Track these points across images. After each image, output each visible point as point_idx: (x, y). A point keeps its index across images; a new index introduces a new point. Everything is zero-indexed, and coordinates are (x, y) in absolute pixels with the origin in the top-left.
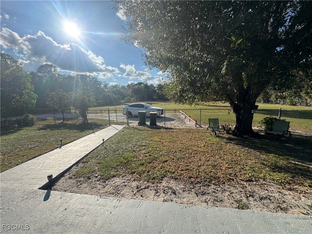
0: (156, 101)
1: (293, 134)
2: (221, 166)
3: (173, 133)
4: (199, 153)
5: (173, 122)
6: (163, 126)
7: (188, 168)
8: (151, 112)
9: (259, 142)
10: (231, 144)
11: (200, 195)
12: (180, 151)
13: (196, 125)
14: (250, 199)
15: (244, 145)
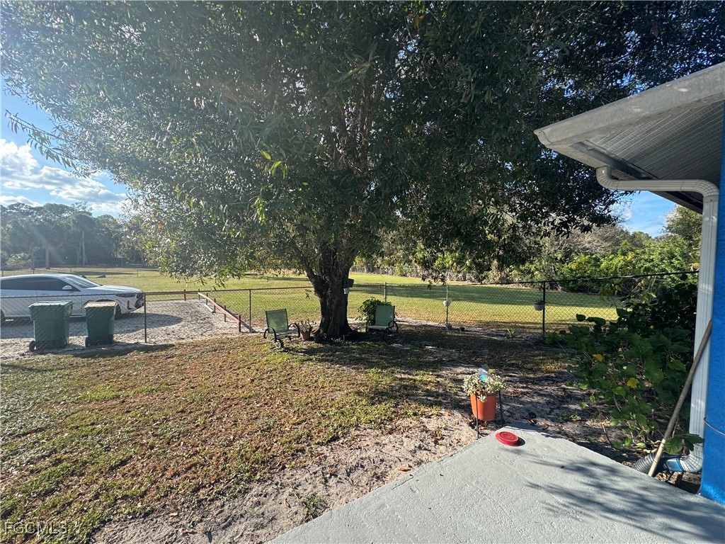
0: (125, 266)
1: (402, 325)
2: (283, 425)
3: (169, 360)
4: (236, 405)
5: (175, 327)
6: (137, 343)
7: (196, 459)
8: (89, 305)
9: (358, 349)
10: (311, 363)
11: (219, 532)
12: (182, 411)
13: (240, 327)
14: (330, 485)
15: (332, 361)
